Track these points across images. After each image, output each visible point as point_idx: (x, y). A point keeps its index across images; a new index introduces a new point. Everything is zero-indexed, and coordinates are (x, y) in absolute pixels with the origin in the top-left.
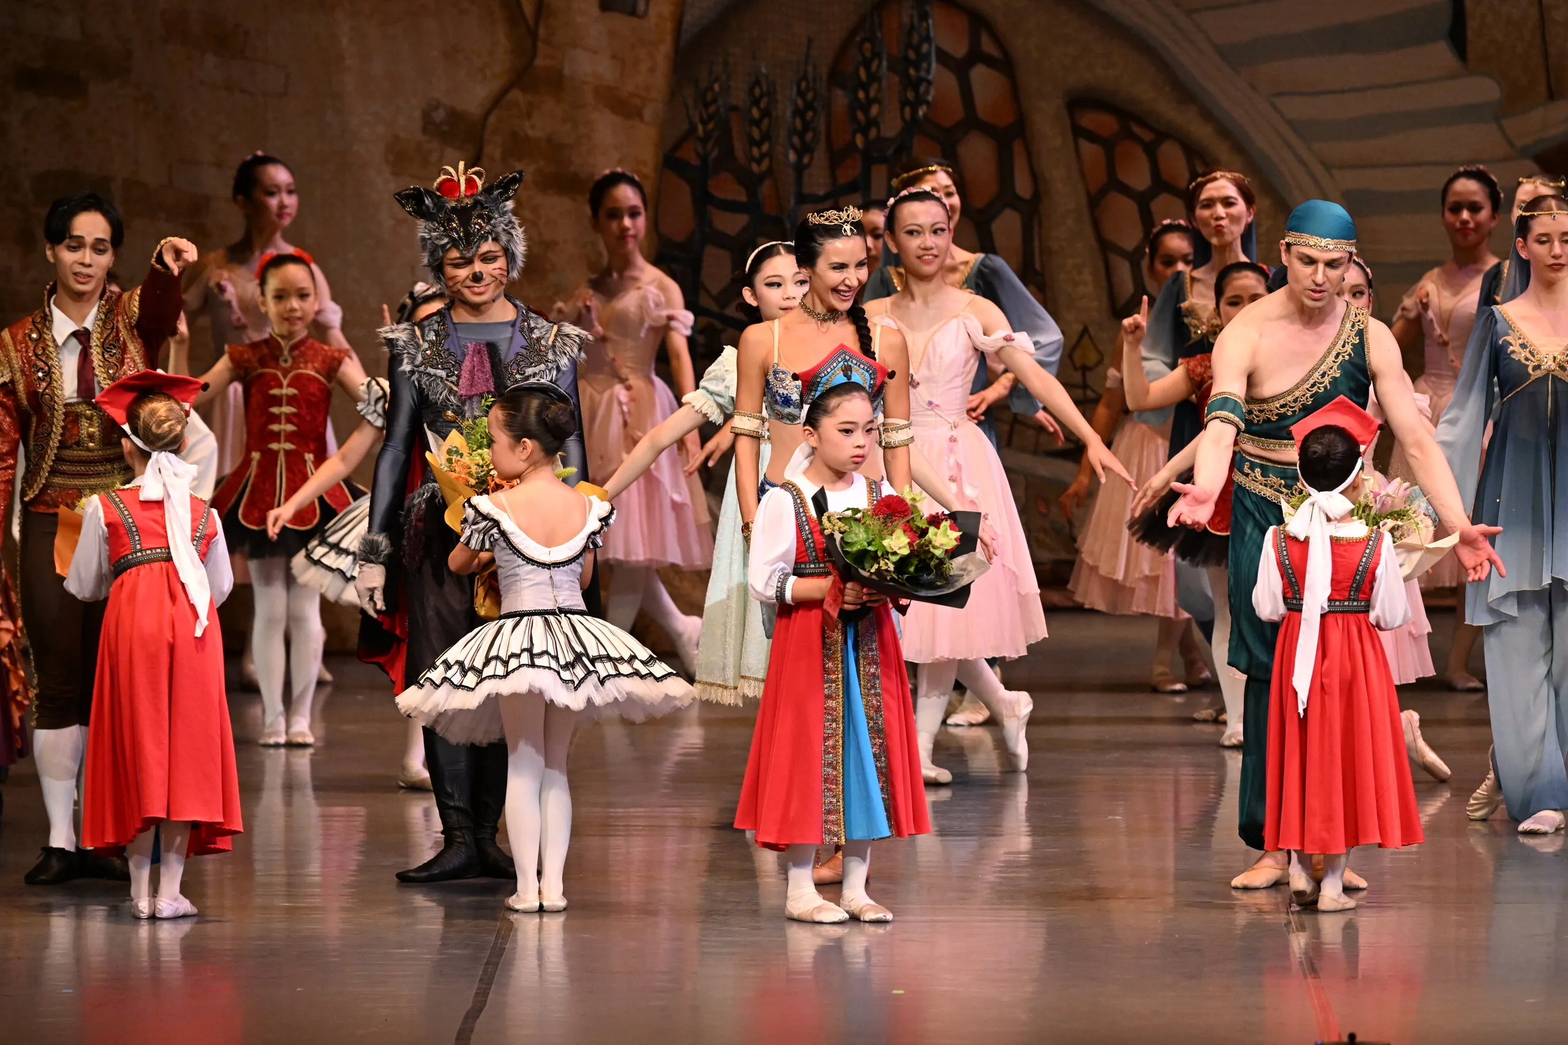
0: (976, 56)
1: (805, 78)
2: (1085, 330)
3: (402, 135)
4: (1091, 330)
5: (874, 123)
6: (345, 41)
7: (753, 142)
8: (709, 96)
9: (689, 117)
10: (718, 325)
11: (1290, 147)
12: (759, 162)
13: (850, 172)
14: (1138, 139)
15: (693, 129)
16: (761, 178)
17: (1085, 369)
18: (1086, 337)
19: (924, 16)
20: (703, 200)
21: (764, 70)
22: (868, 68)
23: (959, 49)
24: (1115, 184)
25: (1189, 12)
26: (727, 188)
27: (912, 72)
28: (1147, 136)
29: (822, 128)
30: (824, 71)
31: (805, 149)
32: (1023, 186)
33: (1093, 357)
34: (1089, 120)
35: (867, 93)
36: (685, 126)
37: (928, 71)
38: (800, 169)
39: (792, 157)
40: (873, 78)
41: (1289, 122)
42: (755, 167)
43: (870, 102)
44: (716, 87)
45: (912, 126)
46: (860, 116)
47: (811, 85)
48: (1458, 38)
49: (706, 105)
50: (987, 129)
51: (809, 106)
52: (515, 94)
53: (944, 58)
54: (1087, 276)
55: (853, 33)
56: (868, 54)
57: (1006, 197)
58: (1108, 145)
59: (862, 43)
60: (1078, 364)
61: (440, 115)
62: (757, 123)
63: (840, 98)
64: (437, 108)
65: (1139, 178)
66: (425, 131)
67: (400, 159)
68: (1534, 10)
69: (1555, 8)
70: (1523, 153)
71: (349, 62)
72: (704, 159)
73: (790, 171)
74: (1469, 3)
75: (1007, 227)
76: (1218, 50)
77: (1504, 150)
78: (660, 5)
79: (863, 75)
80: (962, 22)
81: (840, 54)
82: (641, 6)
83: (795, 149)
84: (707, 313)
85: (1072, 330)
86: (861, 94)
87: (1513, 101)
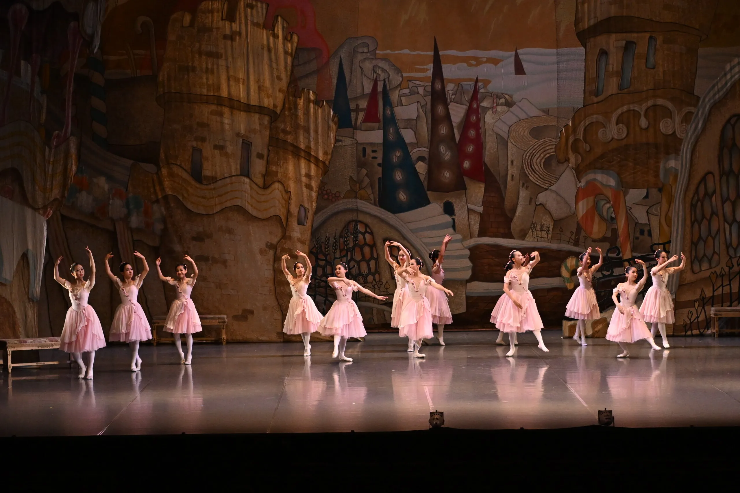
0: (366, 232)
1: (335, 236)
2: (387, 281)
3: (262, 248)
6: (251, 231)
7: (326, 248)
8: (318, 240)
10: (320, 282)
11: (423, 247)
13: (344, 253)
15: (315, 245)
16: (328, 255)
17: (387, 289)
18: (387, 283)
19: (357, 225)
21: (328, 235)
22: (347, 234)
23: (363, 231)
25: (405, 223)
26: (321, 257)
27: (355, 235)
29: (339, 245)
30: (338, 234)
31: (336, 249)
32: (375, 255)
33: (388, 287)
35: (347, 239)
36: (314, 246)
37: (358, 235)
38: (335, 253)
39: (333, 251)
40: (348, 236)
41: (424, 243)
42: (326, 253)
43: (347, 240)
44: (319, 238)
45: (355, 245)
46: (345, 243)
47: (336, 238)
48: (454, 227)
49: (317, 242)
50: (369, 245)
51: (336, 241)
52: (282, 240)
53: (361, 233)
54: (387, 272)
55: (344, 228)
56: (347, 232)
57: (372, 257)
59: (346, 230)
60: (386, 288)
61: (269, 244)
62: (327, 245)
63: (342, 240)
64: (268, 243)
66: (266, 247)
67: (262, 252)
68: (468, 222)
69: (472, 221)
70: (466, 248)
71: (252, 235)
72: (317, 252)
73: (333, 253)
74: (456, 221)
75: (372, 263)
76: (411, 230)
77: (463, 247)
78: (309, 224)
79: (346, 236)
80: (364, 226)
81: (342, 231)
82: (305, 224)
83: (334, 250)
84: (318, 279)
85: (384, 282)
86: (346, 239)
87: (464, 239)
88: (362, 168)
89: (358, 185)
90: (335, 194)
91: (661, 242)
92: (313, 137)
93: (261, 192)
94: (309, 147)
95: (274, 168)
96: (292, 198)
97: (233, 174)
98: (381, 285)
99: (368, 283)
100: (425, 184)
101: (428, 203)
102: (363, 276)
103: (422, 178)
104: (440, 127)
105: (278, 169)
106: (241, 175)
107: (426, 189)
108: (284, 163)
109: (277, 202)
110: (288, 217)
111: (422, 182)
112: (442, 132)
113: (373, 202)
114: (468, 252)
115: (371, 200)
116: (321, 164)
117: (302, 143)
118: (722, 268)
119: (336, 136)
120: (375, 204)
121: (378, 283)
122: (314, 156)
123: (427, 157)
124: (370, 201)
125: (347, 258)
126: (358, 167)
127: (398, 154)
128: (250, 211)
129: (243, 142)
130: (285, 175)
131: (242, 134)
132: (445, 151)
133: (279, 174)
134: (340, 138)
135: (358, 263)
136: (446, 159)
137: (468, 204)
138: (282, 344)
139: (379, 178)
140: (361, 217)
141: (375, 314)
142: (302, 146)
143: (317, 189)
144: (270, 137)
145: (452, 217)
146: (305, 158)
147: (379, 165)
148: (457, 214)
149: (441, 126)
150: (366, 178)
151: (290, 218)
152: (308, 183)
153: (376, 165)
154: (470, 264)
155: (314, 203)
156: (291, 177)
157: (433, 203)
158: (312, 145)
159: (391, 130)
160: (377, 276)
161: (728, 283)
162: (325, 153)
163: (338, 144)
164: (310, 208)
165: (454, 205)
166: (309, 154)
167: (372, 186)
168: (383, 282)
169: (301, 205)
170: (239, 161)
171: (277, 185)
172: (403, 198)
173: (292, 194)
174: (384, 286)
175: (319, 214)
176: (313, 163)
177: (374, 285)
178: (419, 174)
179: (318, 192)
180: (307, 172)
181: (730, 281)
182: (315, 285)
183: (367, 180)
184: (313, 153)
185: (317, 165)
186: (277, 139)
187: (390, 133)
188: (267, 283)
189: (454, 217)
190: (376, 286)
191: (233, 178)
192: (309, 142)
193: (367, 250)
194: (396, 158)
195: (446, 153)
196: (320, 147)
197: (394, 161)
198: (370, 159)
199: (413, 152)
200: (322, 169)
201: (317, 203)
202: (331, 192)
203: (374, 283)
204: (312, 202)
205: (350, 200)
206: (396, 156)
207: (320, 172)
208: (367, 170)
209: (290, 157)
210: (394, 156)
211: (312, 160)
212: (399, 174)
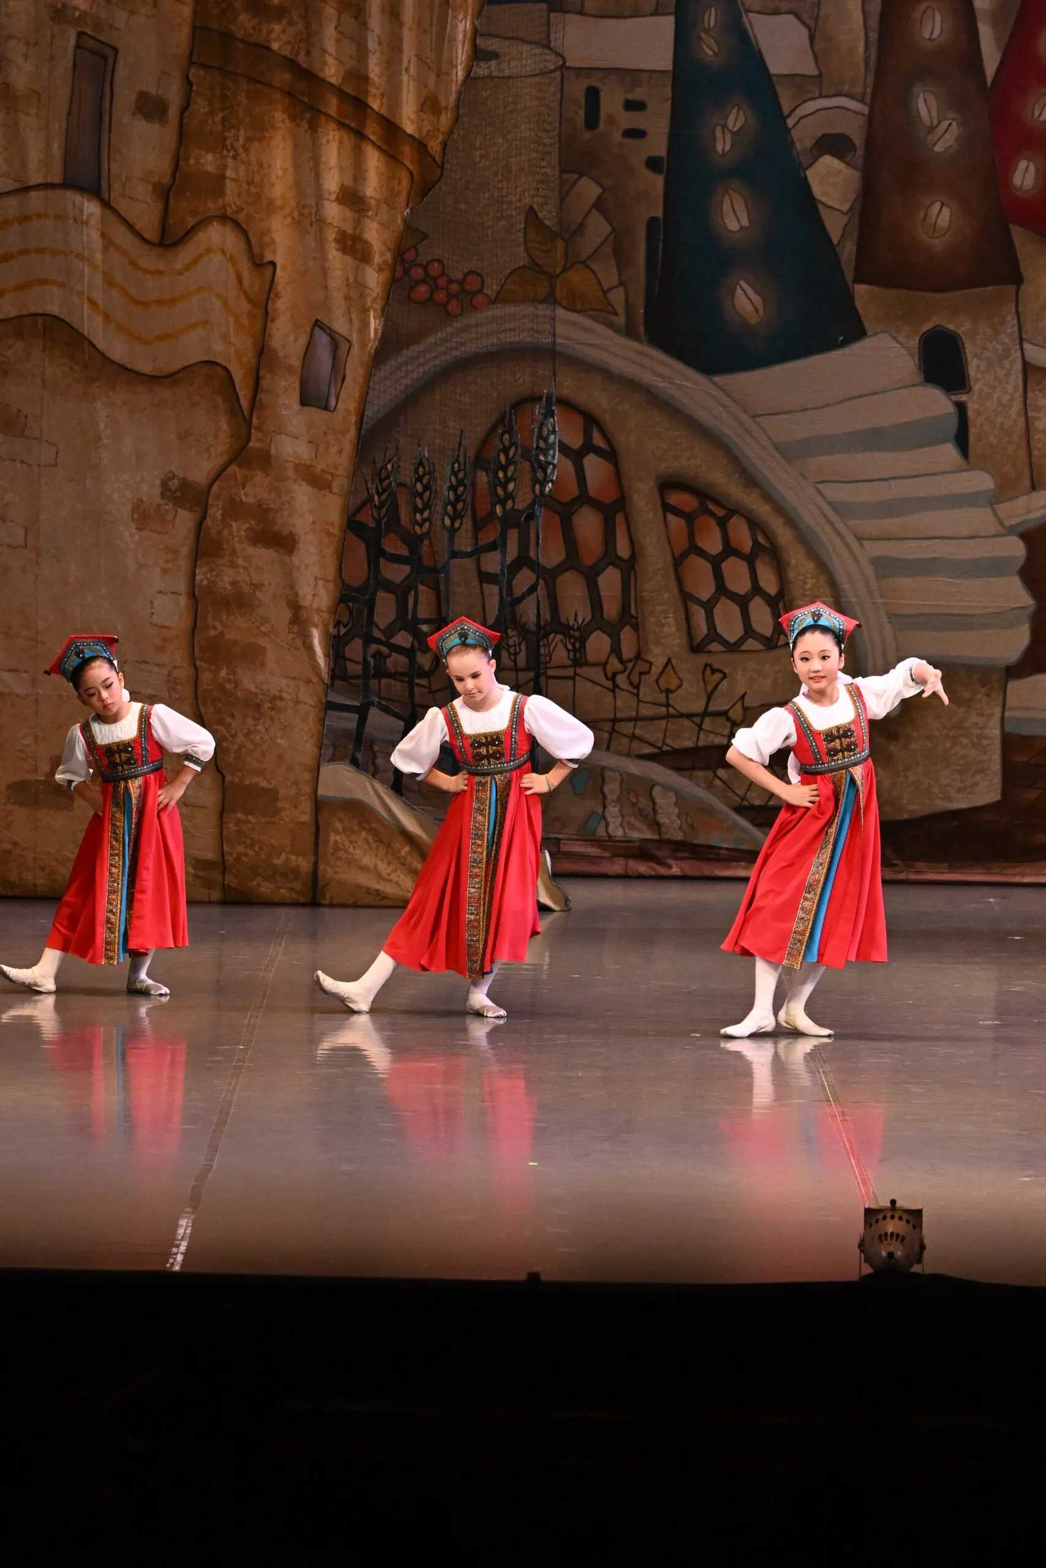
0: (588, 448)
1: (457, 461)
2: (669, 661)
3: (145, 499)
4: (674, 661)
5: (510, 496)
6: (102, 426)
7: (417, 510)
8: (383, 474)
9: (367, 489)
10: (385, 650)
11: (830, 522)
12: (421, 526)
13: (490, 534)
14: (712, 514)
15: (370, 499)
16: (421, 538)
17: (668, 691)
18: (669, 667)
19: (550, 416)
20: (376, 554)
21: (426, 454)
22: (507, 455)
23: (576, 442)
24: (694, 549)
25: (754, 417)
26: (393, 545)
27: (541, 457)
28: (721, 513)
29: (470, 500)
30: (471, 453)
31: (456, 516)
32: (623, 549)
33: (674, 683)
34: (674, 499)
35: (506, 474)
36: (365, 496)
37: (553, 456)
38: (453, 531)
39: (447, 522)
40: (511, 462)
41: (830, 503)
42: (417, 530)
43: (508, 480)
44: (389, 466)
45: (539, 501)
46: (500, 491)
47: (462, 467)
48: (962, 440)
49: (381, 481)
50: (596, 504)
51: (460, 482)
52: (234, 469)
53: (565, 448)
54: (671, 620)
55: (494, 428)
56: (507, 444)
57: (609, 556)
58: (689, 518)
59: (502, 435)
60: (663, 688)
61: (174, 484)
62: (421, 495)
63: (483, 477)
64: (172, 479)
65: (713, 544)
66: (163, 495)
67: (142, 516)
68: (1021, 420)
69: (1038, 419)
70: (1011, 531)
71: (105, 441)
72: (379, 522)
73: (445, 533)
74: (971, 414)
75: (610, 581)
76: (777, 447)
77: (995, 528)
78: (347, 402)
79: (502, 458)
80: (579, 421)
81: (485, 442)
82: (333, 403)
83: (449, 516)
84: (378, 641)
85: (659, 662)
86: (501, 475)
87: (1004, 491)
88: (581, 176)
89: (560, 245)
90: (461, 283)
92: (377, 31)
93: (150, 259)
94: (359, 76)
95: (209, 162)
96: (280, 288)
97: (36, 179)
98: (641, 674)
99: (587, 664)
100: (848, 251)
101: (857, 333)
102: (571, 636)
103: (835, 226)
104: (917, 14)
105: (225, 167)
106: (68, 184)
107: (849, 275)
108: (249, 139)
109: (217, 304)
110: (262, 373)
111: (835, 241)
112: (927, 35)
113: (621, 320)
114: (1017, 549)
115: (615, 313)
116: (407, 152)
117: (330, 60)
119: (476, 32)
120: (629, 332)
121: (630, 665)
122: (383, 117)
123: (858, 139)
124: (612, 318)
125: (504, 554)
126: (563, 171)
127: (736, 119)
128: (101, 345)
129: (78, 46)
130: (253, 190)
131: (76, 8)
132: (934, 114)
133: (230, 186)
134: (491, 44)
135: (549, 577)
136: (938, 148)
137: (1026, 346)
138: (216, 911)
139: (652, 222)
140: (568, 385)
141: (611, 797)
142: (332, 72)
143: (389, 257)
144: (194, 28)
145: (954, 398)
146: (341, 125)
147: (653, 164)
148: (976, 388)
149: (924, 5)
150: (596, 219)
151: (268, 376)
152: (350, 231)
153: (638, 162)
154: (1026, 600)
155: (372, 314)
156: (279, 203)
157: (876, 334)
158: (374, 68)
159: (711, 18)
160: (627, 636)
162: (430, 105)
163: (481, 70)
164: (354, 338)
165: (966, 346)
166: (360, 104)
167: (621, 255)
168: (651, 664)
169: (318, 324)
170: (58, 127)
171: (216, 235)
172: (749, 308)
173: (279, 272)
174: (657, 681)
175: (393, 363)
176: (374, 143)
177: (615, 674)
178: (820, 207)
179: (394, 271)
180: (348, 182)
182: (365, 663)
183: (598, 228)
184: (375, 105)
185: (391, 155)
186: (227, 37)
187: (707, 31)
188: (161, 649)
189: (964, 398)
190: (621, 680)
191: (33, 194)
192: (362, 52)
193: (588, 523)
194: (728, 137)
195: (939, 122)
196: (405, 78)
197: (719, 148)
198: (617, 136)
199: (800, 112)
200: (411, 174)
201: (385, 313)
202: (443, 274)
203: (615, 664)
204: (365, 311)
205: (529, 310)
206: (724, 127)
207: (405, 183)
208: (601, 186)
209: (279, 116)
210: (719, 129)
211: (372, 130)
212: (736, 208)
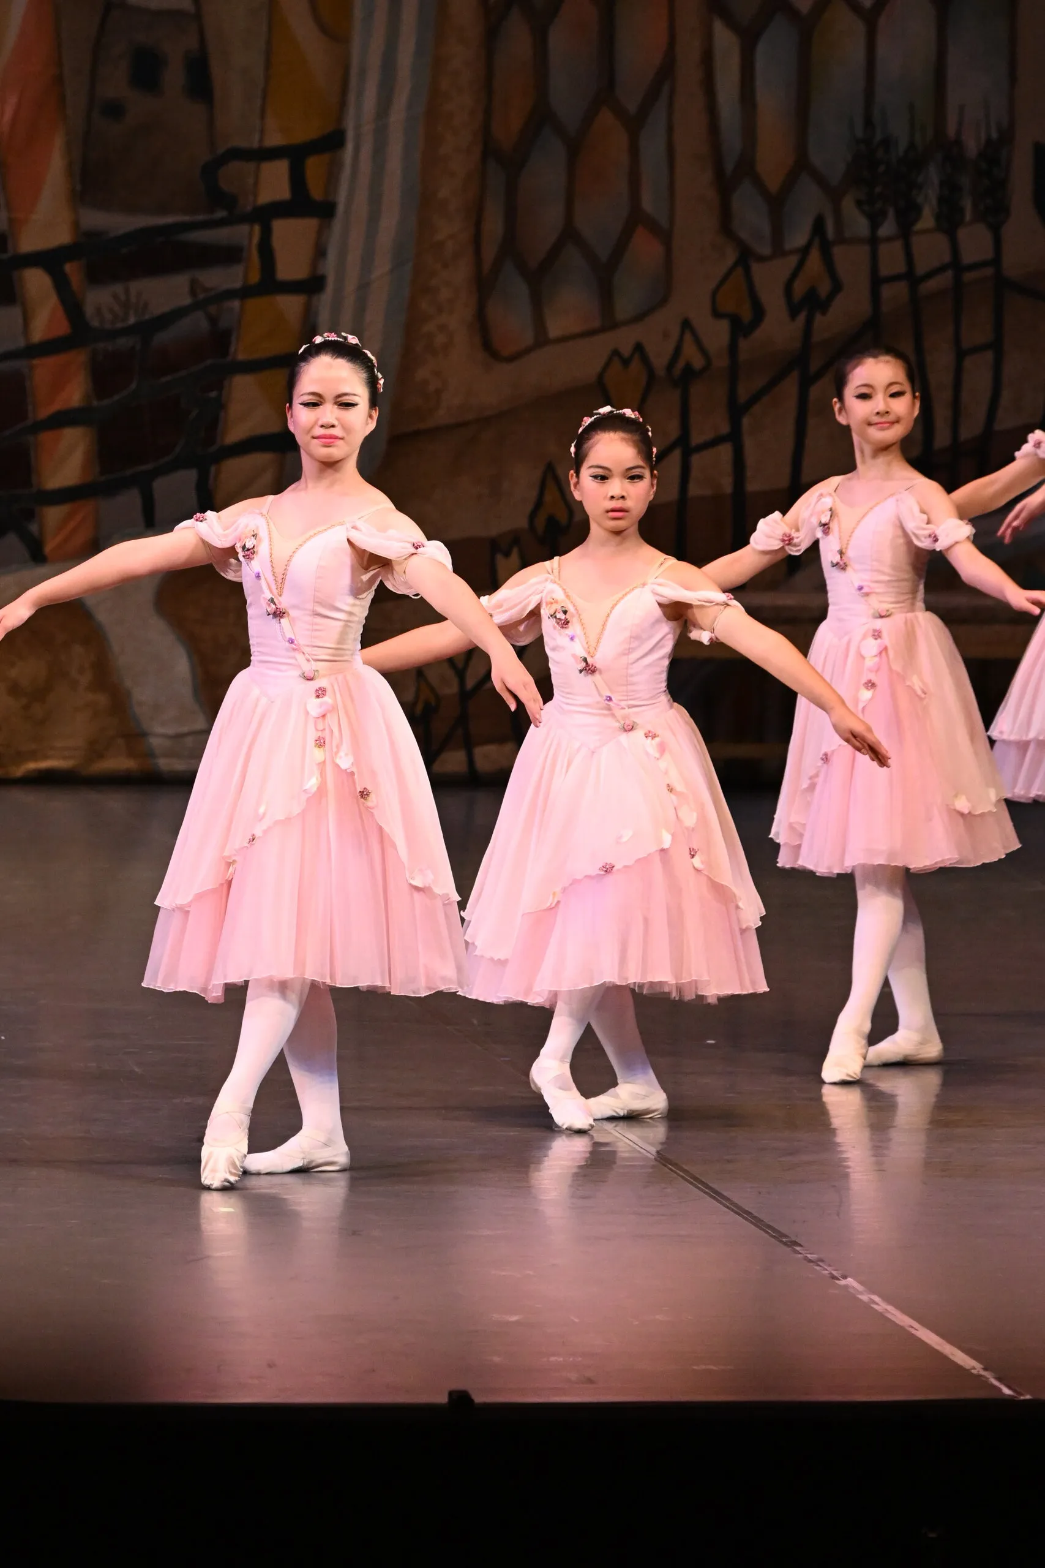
91: (274, 139)
118: (686, 325)
161: (725, 429)
181: (736, 411)
